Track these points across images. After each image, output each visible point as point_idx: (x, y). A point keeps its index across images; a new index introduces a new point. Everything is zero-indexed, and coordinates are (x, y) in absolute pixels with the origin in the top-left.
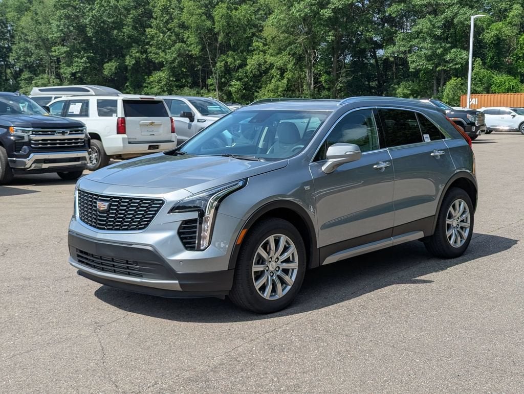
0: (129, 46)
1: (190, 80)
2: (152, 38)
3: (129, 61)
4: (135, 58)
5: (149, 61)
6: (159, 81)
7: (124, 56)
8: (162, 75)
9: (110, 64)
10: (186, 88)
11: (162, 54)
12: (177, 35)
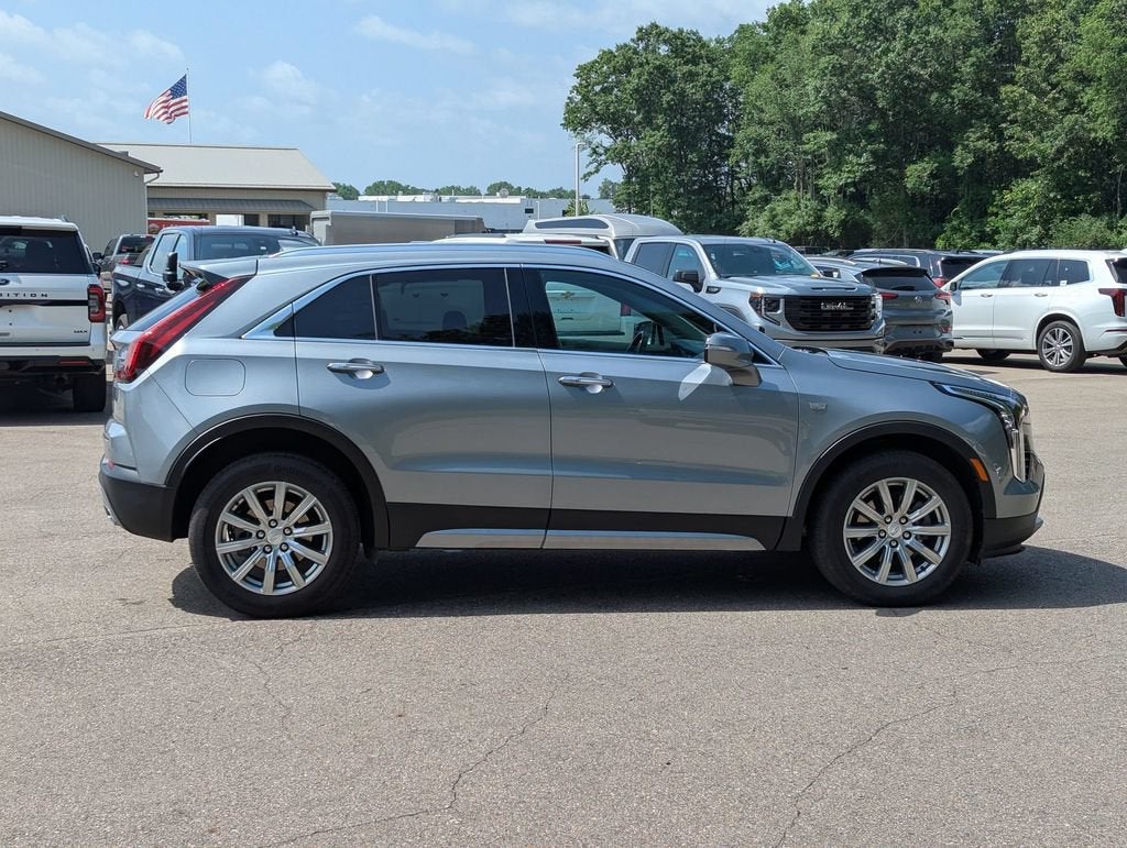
0: (965, 125)
1: (1095, 196)
2: (1015, 106)
3: (962, 159)
4: (976, 151)
5: (1004, 157)
6: (1025, 201)
7: (950, 147)
8: (1032, 186)
9: (918, 167)
10: (1083, 217)
11: (1033, 141)
12: (1072, 96)
